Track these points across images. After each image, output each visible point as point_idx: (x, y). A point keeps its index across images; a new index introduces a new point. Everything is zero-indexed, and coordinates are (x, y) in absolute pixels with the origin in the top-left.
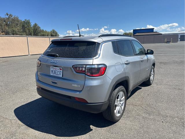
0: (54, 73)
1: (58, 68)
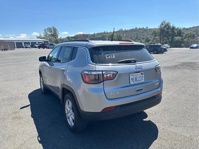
0: (134, 81)
1: (140, 73)
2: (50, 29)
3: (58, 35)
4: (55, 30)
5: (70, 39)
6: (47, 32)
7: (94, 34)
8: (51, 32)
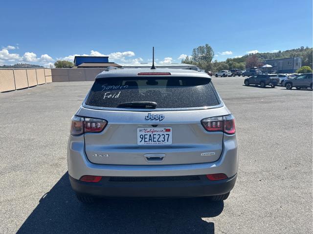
0: (147, 140)
1: (161, 129)
2: (201, 49)
3: (212, 58)
4: (209, 49)
5: (230, 62)
6: (197, 53)
7: (280, 52)
8: (203, 52)
